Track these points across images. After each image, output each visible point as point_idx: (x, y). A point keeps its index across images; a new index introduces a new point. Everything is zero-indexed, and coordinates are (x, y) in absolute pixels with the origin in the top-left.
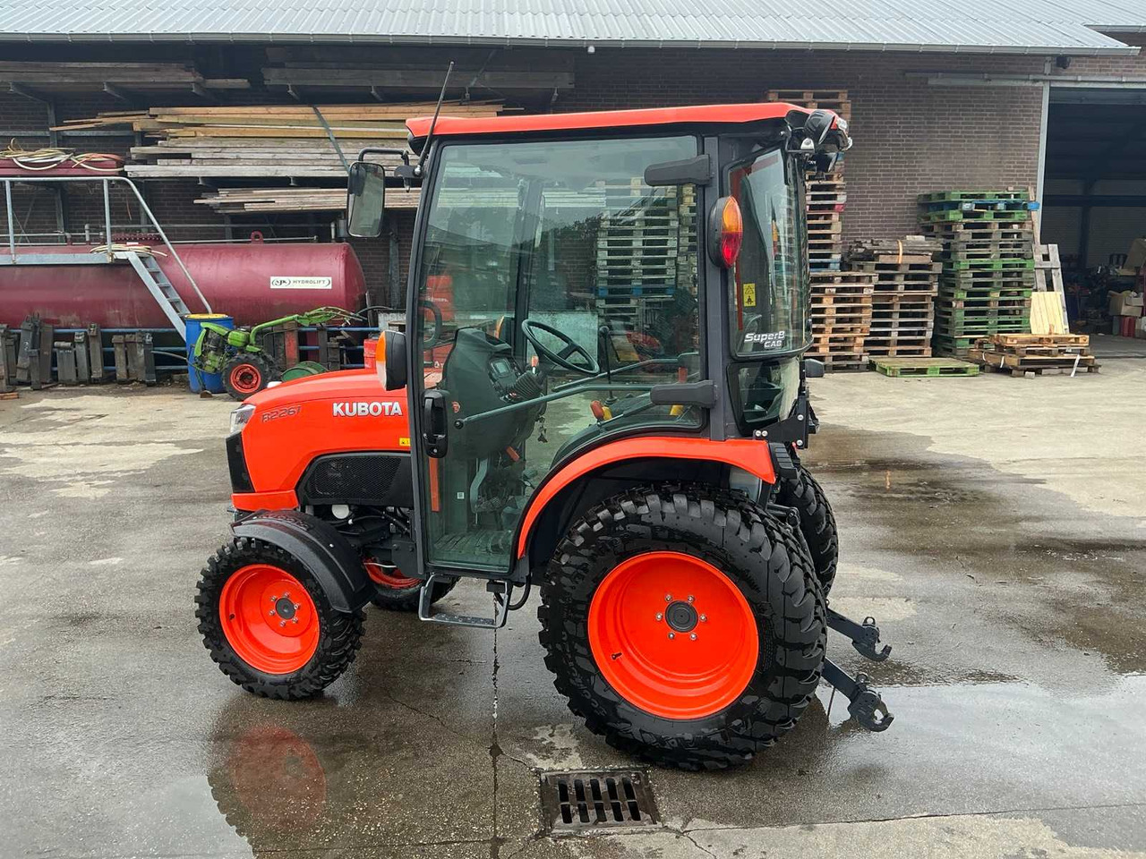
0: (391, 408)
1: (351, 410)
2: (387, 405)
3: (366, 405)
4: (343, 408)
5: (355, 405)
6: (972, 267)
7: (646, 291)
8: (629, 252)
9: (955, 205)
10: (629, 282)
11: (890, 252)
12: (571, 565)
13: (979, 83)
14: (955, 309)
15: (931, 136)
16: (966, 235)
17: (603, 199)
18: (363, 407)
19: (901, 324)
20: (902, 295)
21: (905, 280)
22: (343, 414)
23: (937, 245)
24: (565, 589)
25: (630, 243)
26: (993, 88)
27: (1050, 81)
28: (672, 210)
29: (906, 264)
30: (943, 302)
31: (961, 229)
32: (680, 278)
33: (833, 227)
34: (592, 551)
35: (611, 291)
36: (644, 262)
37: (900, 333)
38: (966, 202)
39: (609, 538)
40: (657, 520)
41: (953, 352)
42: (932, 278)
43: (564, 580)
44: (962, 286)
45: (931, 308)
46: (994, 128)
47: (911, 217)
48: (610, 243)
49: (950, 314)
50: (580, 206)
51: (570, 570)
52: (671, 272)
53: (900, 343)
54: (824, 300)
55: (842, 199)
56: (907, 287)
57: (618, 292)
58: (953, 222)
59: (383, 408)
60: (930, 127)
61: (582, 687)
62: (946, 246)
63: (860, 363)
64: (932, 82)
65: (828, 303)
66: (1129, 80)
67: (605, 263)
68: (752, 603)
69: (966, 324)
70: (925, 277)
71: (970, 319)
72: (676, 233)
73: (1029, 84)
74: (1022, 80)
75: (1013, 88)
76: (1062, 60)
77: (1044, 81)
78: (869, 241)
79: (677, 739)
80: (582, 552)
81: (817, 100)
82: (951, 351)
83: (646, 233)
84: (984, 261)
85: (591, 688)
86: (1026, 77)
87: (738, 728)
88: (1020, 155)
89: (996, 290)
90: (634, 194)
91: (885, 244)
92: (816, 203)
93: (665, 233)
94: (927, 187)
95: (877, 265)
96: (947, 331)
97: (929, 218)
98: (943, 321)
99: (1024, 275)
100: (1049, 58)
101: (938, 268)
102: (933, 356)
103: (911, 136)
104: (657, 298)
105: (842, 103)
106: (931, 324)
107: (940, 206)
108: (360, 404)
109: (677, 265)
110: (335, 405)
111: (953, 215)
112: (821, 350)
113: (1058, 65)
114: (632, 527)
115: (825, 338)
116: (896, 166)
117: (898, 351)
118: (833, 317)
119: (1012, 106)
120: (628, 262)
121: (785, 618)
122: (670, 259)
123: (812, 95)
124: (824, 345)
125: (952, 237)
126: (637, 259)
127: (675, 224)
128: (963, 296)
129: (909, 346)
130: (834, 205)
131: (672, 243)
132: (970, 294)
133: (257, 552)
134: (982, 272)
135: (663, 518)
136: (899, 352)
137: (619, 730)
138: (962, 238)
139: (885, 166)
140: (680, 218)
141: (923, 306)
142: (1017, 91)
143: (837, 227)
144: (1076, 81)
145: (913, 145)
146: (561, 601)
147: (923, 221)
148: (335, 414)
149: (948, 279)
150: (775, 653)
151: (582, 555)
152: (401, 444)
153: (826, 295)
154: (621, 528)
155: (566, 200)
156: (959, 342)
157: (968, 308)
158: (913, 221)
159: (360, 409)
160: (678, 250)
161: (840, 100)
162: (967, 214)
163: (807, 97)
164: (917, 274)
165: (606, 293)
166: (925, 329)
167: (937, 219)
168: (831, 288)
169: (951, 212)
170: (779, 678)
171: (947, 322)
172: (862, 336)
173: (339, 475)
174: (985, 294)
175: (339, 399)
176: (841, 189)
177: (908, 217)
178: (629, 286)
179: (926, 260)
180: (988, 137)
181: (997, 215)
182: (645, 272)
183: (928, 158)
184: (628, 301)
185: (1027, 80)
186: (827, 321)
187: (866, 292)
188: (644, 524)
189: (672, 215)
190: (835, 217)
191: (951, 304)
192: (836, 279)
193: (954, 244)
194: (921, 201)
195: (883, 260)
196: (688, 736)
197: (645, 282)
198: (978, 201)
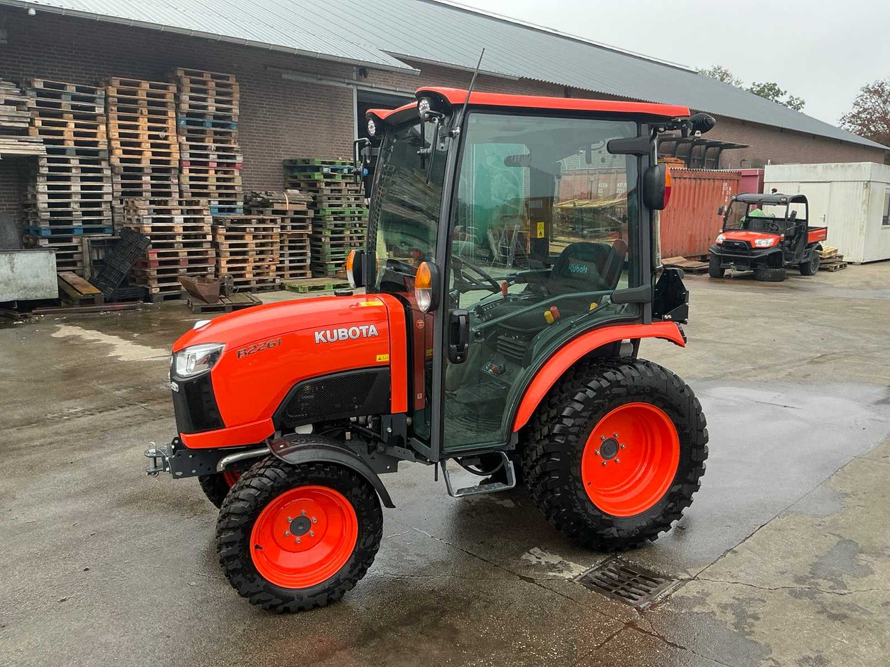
0: (367, 331)
1: (332, 336)
2: (364, 328)
3: (346, 330)
4: (325, 336)
5: (335, 331)
6: (333, 213)
7: (85, 231)
8: (69, 196)
9: (317, 169)
10: (70, 222)
11: (280, 201)
12: (576, 426)
13: (314, 81)
14: (324, 243)
15: (288, 117)
16: (327, 191)
17: (44, 147)
18: (343, 332)
19: (291, 255)
20: (290, 233)
21: (291, 222)
22: (324, 341)
23: (308, 197)
24: (572, 444)
25: (68, 187)
26: (324, 86)
27: (357, 85)
28: (104, 160)
29: (291, 211)
30: (315, 239)
31: (323, 186)
32: (117, 219)
33: (236, 180)
34: (590, 413)
35: (54, 231)
36: (82, 205)
37: (291, 261)
38: (326, 167)
39: (601, 401)
40: (629, 382)
41: (325, 273)
42: (307, 220)
43: (571, 438)
44: (328, 227)
45: (308, 243)
46: (326, 115)
47: (280, 175)
48: (50, 187)
49: (321, 246)
50: (21, 152)
51: (575, 430)
52: (107, 214)
53: (291, 268)
54: (246, 237)
55: (239, 159)
56: (293, 228)
57: (60, 232)
58: (318, 180)
59: (361, 331)
60: (286, 110)
61: (581, 511)
62: (314, 198)
63: (274, 284)
64: (285, 76)
65: (248, 239)
66: (401, 90)
67: (46, 205)
68: (677, 426)
69: (332, 253)
70: (303, 220)
71: (334, 250)
72: (110, 180)
73: (344, 85)
74: (340, 82)
75: (335, 87)
76: (363, 70)
77: (353, 84)
78: (264, 192)
79: (638, 528)
80: (583, 414)
81: (215, 80)
82: (323, 273)
83: (83, 179)
84: (339, 209)
85: (586, 510)
86: (343, 80)
87: (671, 509)
88: (343, 135)
89: (347, 229)
90: (68, 145)
91: (276, 195)
92: (221, 161)
93: (100, 179)
94: (288, 155)
95: (273, 210)
96: (318, 259)
97: (296, 177)
98: (316, 252)
99: (363, 219)
100: (355, 68)
101: (311, 214)
102: (313, 277)
103: (274, 115)
104: (98, 236)
105: (232, 84)
106: (309, 254)
107: (304, 169)
108: (340, 330)
109: (112, 208)
110: (316, 333)
111: (318, 176)
112: (247, 276)
113: (361, 74)
114: (615, 390)
115: (249, 266)
116: (266, 137)
117: (290, 274)
118: (253, 251)
119: (336, 100)
120: (67, 205)
121: (697, 430)
122: (106, 202)
123: (210, 75)
124: (248, 273)
125: (317, 192)
126: (76, 202)
127: (107, 172)
128: (328, 233)
129: (297, 271)
130: (235, 163)
131: (107, 188)
132: (333, 232)
133: (303, 475)
134: (338, 216)
135: (633, 380)
136: (292, 275)
137: (604, 535)
138: (325, 192)
139: (258, 136)
140: (112, 167)
141: (301, 241)
142: (338, 90)
143: (238, 181)
144: (372, 87)
145: (276, 122)
146: (569, 453)
147: (289, 179)
148: (317, 341)
149: (318, 222)
150: (691, 453)
151: (583, 417)
152: (378, 360)
153: (248, 233)
154: (608, 392)
155: (8, 147)
156: (329, 266)
157: (332, 242)
158: (281, 179)
159: (341, 335)
160: (113, 194)
161: (231, 83)
162: (326, 176)
163: (206, 77)
164: (298, 218)
165: (49, 233)
166: (306, 258)
167: (303, 178)
168: (250, 228)
169: (316, 173)
170: (693, 469)
171: (318, 252)
172: (274, 264)
173: (312, 397)
174: (341, 232)
175: (319, 328)
176: (237, 151)
177: (278, 175)
178: (71, 227)
179: (303, 208)
180: (323, 120)
181: (344, 177)
182: (85, 214)
183: (287, 133)
184: (70, 240)
185: (344, 83)
186: (251, 253)
187: (275, 231)
188: (623, 386)
189: (104, 164)
190: (237, 173)
191: (321, 239)
192: (253, 221)
193: (319, 196)
194: (287, 164)
195: (277, 207)
196: (644, 524)
197: (84, 222)
198: (332, 167)
